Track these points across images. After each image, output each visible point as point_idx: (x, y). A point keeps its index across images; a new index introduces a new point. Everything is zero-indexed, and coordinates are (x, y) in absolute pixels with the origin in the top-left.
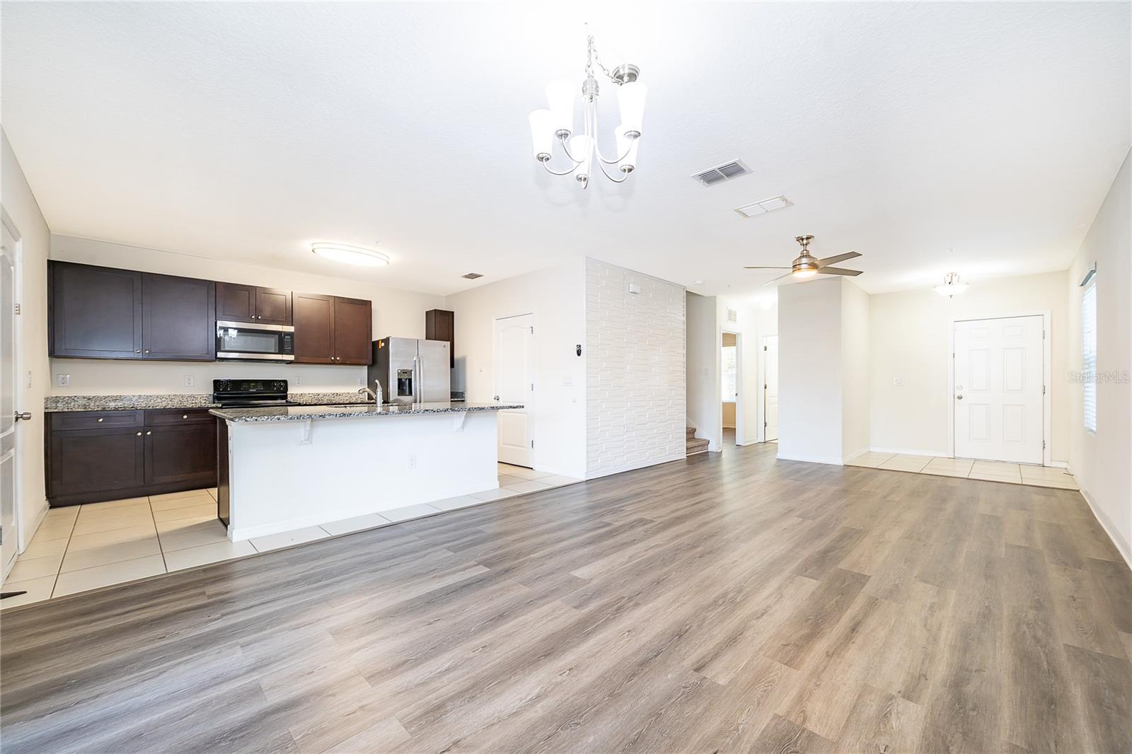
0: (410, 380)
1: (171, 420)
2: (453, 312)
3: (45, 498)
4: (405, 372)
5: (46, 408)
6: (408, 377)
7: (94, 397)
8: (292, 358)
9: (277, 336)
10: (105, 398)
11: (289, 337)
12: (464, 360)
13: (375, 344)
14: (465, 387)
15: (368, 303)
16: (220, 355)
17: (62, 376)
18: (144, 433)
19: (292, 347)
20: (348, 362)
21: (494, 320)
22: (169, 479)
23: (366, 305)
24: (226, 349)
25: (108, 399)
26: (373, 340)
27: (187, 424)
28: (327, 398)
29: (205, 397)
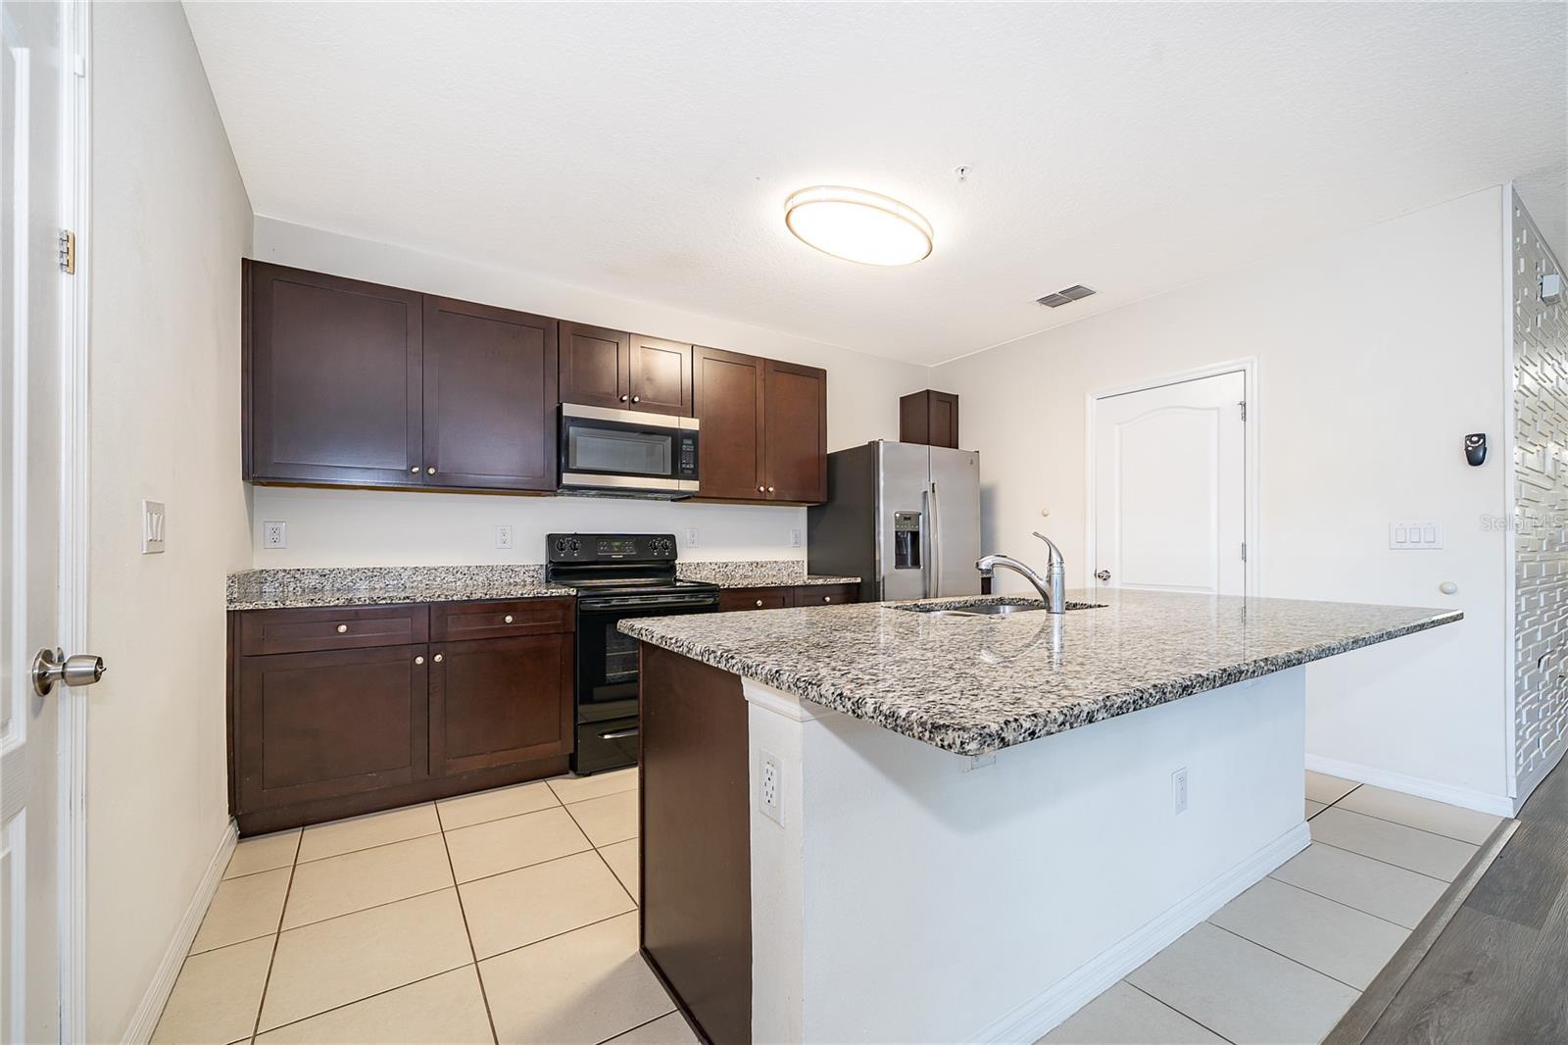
0: (915, 536)
1: (476, 625)
2: (957, 396)
3: (227, 817)
4: (902, 519)
5: (231, 601)
6: (913, 529)
7: (331, 571)
8: (692, 486)
9: (669, 439)
10: (353, 572)
11: (690, 442)
13: (833, 461)
15: (819, 374)
16: (568, 479)
17: (271, 525)
18: (429, 659)
19: (696, 463)
20: (787, 498)
21: (1090, 402)
22: (477, 763)
23: (815, 378)
24: (580, 465)
25: (359, 574)
26: (828, 452)
27: (509, 634)
28: (741, 572)
29: (531, 573)
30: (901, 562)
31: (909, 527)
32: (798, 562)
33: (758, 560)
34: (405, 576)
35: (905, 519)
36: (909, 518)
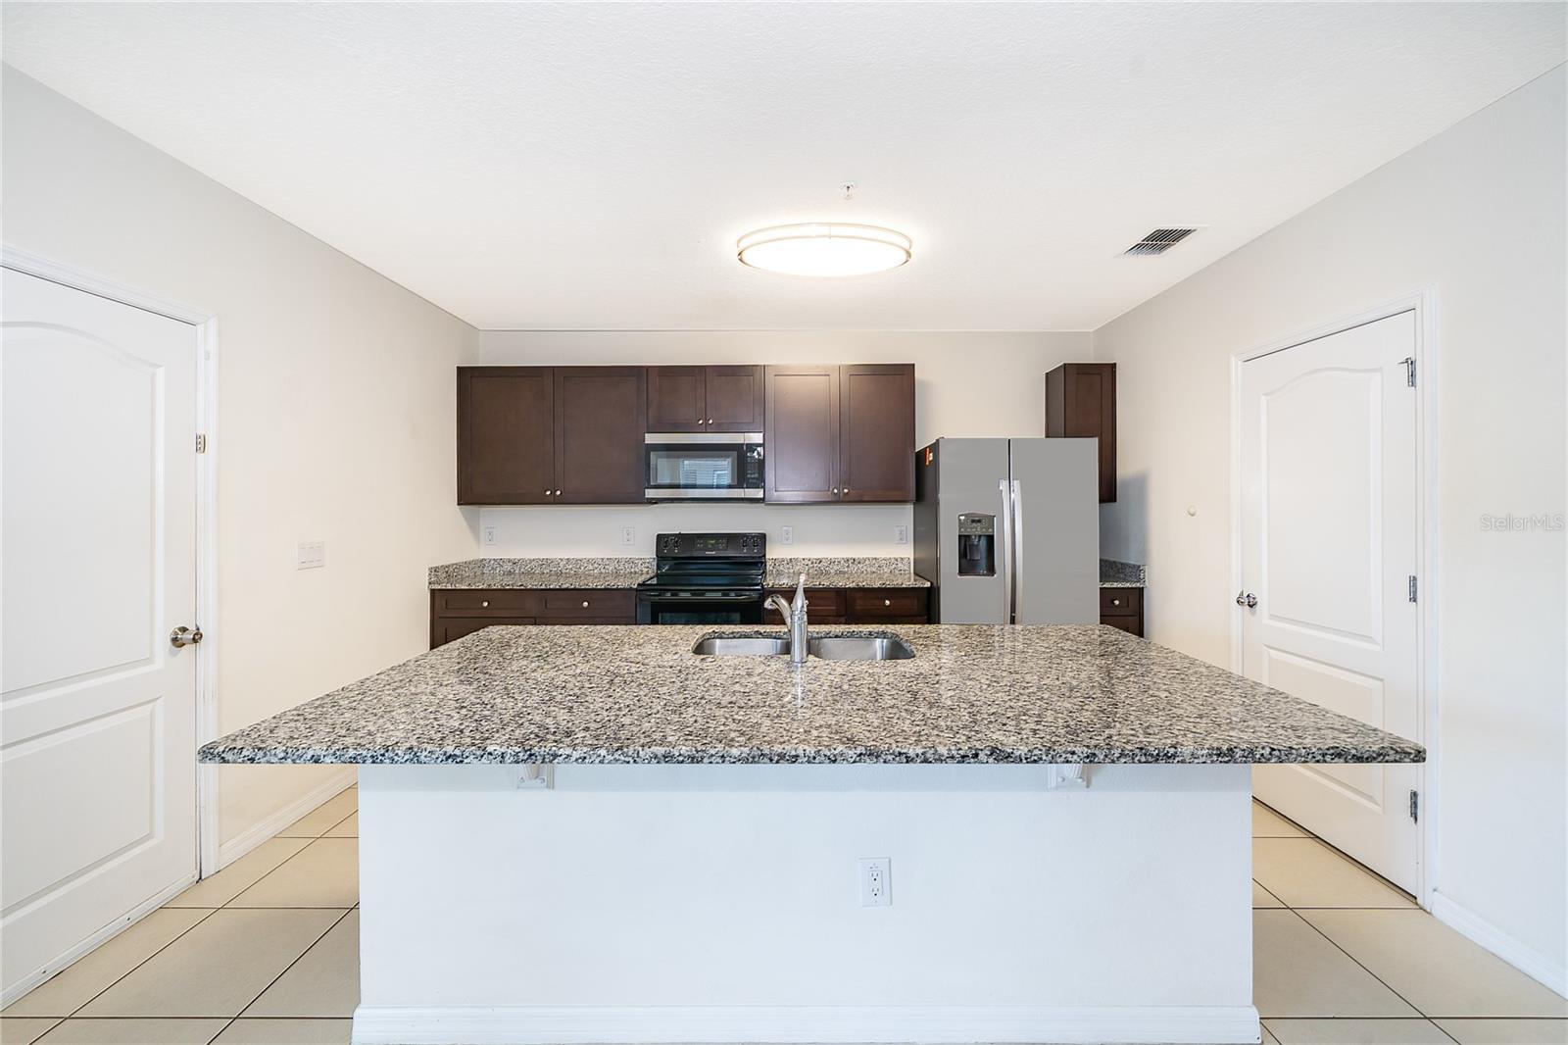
0: (990, 539)
2: (1114, 366)
4: (976, 520)
5: (432, 583)
6: (984, 532)
8: (757, 494)
9: (735, 453)
11: (754, 455)
12: (1141, 483)
13: (920, 456)
14: (1144, 552)
15: (907, 370)
16: (650, 493)
19: (762, 473)
20: (866, 499)
21: (1236, 365)
23: (901, 374)
24: (659, 481)
26: (916, 448)
28: (836, 568)
29: (646, 565)
30: (967, 566)
31: (977, 530)
32: (902, 559)
33: (856, 557)
34: (561, 565)
35: (973, 521)
36: (979, 521)
